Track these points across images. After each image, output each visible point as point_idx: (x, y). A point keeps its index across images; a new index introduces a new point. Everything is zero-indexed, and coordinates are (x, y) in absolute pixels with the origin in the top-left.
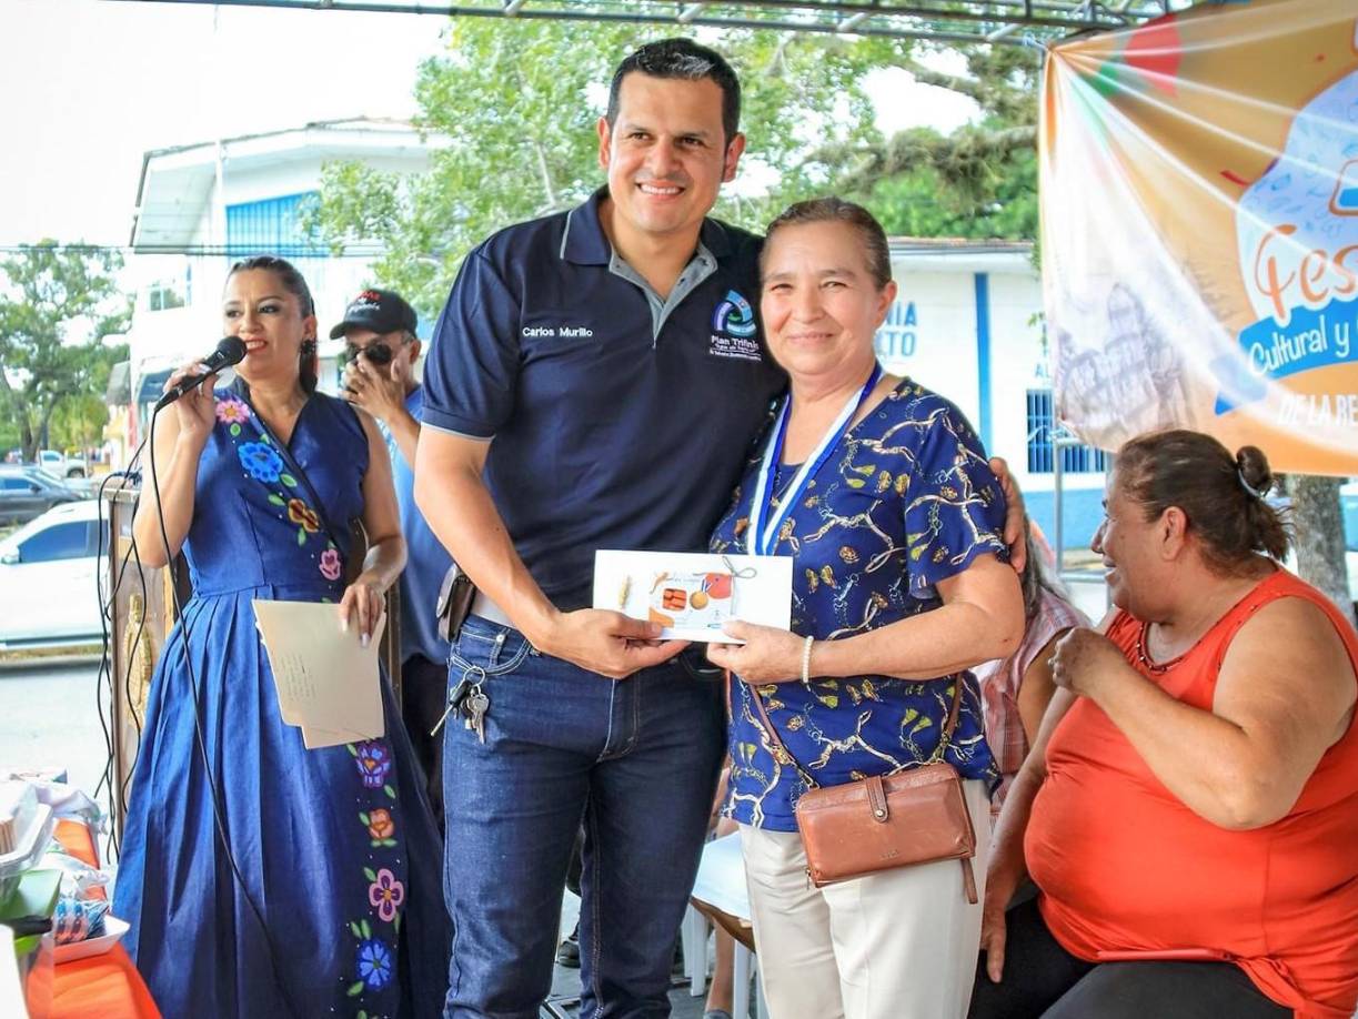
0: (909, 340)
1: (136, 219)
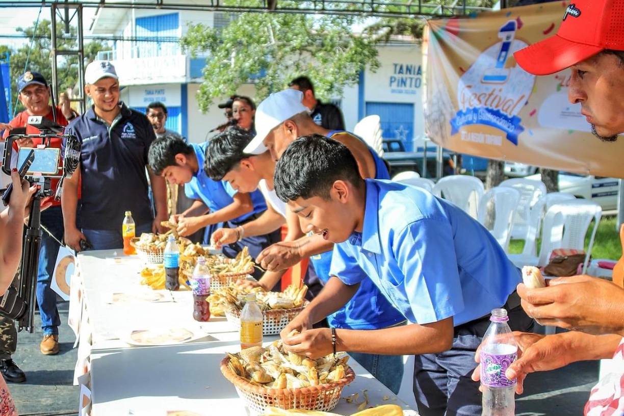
0: (418, 81)
1: (94, 20)
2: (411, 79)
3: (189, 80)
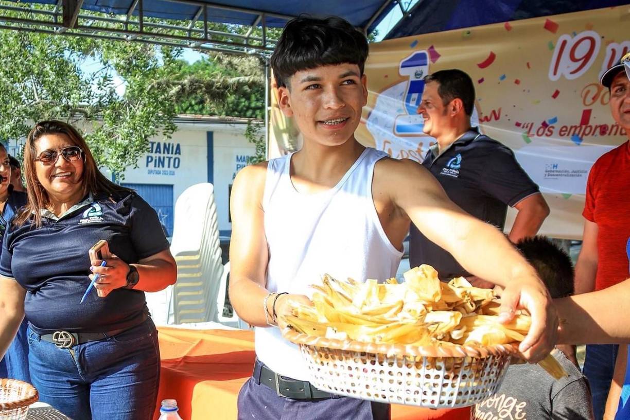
2: (170, 158)
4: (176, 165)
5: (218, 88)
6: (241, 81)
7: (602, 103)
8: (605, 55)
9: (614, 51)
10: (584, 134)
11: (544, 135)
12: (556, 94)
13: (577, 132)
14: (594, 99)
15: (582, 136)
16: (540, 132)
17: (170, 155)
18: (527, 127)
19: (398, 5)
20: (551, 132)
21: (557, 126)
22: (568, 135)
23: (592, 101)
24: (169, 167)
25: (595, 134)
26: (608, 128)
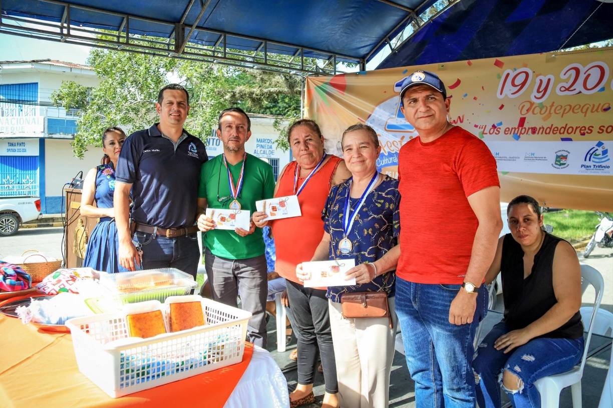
2: (213, 139)
3: (47, 136)
4: (218, 144)
5: (257, 95)
6: (272, 91)
7: (533, 113)
8: (535, 83)
9: (541, 81)
10: (521, 133)
11: (494, 133)
12: (502, 107)
13: (516, 132)
14: (528, 110)
15: (520, 134)
16: (491, 132)
17: (214, 137)
18: (482, 128)
19: (388, 45)
20: (499, 132)
21: (503, 128)
22: (510, 134)
23: (526, 112)
24: (213, 145)
25: (529, 133)
26: (537, 129)
